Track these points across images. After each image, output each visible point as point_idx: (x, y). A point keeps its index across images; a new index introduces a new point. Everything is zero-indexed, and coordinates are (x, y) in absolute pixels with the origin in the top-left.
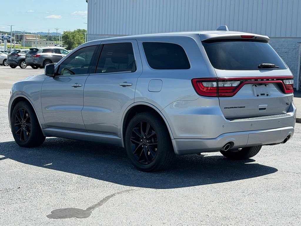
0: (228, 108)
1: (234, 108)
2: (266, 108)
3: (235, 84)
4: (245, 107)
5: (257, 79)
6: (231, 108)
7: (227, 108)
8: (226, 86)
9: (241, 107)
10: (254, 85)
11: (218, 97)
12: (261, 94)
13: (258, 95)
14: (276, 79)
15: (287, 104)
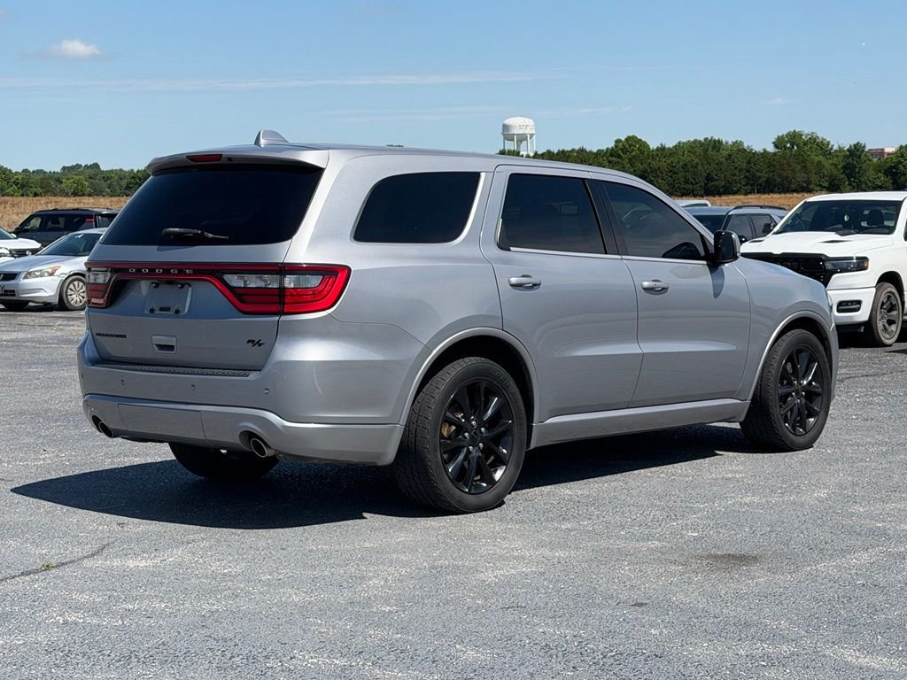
2: (173, 346)
4: (125, 337)
12: (161, 309)
13: (152, 311)
14: (191, 272)
15: (251, 344)
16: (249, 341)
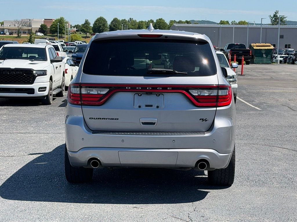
0: (94, 119)
1: (103, 119)
2: (155, 123)
3: (104, 92)
4: (118, 119)
5: (145, 86)
6: (98, 119)
7: (92, 118)
8: (92, 93)
9: (113, 119)
10: (136, 94)
11: (81, 105)
12: (146, 106)
13: (140, 107)
14: (171, 88)
15: (201, 120)
16: (200, 119)
